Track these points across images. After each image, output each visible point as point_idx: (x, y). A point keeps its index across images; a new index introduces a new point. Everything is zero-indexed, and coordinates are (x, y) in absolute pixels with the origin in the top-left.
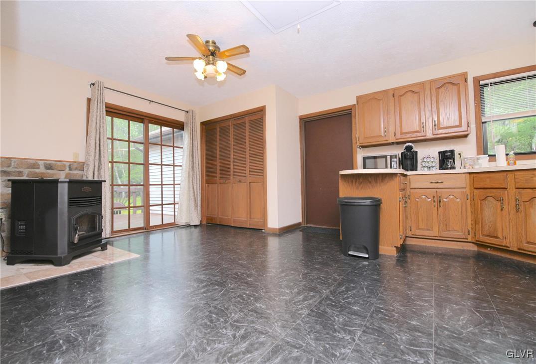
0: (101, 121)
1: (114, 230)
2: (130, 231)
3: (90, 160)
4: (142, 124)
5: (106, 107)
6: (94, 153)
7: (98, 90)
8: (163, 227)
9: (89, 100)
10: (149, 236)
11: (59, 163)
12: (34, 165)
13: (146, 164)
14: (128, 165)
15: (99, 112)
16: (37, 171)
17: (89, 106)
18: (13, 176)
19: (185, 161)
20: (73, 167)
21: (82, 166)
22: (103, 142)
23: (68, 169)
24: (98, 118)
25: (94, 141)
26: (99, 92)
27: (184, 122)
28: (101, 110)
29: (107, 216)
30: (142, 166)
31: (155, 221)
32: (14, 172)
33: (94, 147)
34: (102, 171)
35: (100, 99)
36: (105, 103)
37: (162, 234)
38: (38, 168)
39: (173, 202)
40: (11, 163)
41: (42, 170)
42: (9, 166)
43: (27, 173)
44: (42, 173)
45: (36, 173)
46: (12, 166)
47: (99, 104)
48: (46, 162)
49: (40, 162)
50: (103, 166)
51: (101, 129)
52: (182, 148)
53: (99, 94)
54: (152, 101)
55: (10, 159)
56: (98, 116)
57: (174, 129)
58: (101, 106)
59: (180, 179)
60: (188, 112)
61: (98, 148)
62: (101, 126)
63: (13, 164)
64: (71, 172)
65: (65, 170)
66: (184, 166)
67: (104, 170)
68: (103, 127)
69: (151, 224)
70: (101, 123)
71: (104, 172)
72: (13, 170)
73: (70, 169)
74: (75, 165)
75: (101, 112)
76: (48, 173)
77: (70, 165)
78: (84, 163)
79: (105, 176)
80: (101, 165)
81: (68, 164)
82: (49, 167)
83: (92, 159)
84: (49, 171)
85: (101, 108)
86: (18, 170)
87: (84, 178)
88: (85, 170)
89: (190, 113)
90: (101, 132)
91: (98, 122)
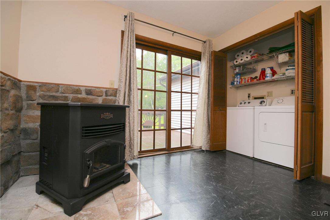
0: (132, 50)
1: (142, 150)
2: (154, 152)
3: (122, 86)
4: (166, 56)
5: (136, 39)
6: (125, 80)
7: (129, 20)
8: (182, 150)
9: (123, 32)
10: (170, 158)
11: (97, 90)
12: (76, 90)
13: (169, 92)
14: (154, 92)
15: (129, 41)
16: (79, 96)
17: (123, 38)
18: (60, 100)
19: (201, 89)
20: (109, 94)
21: (115, 92)
22: (133, 69)
23: (104, 94)
24: (129, 47)
25: (125, 69)
26: (130, 22)
27: (201, 52)
28: (132, 40)
29: (135, 139)
30: (165, 93)
31: (175, 144)
32: (61, 97)
33: (125, 74)
34: (132, 96)
35: (131, 30)
36: (136, 34)
37: (181, 156)
38: (81, 94)
39: (190, 127)
40: (59, 89)
41: (84, 95)
42: (58, 91)
43: (71, 97)
44: (84, 98)
45: (79, 98)
46: (60, 92)
47: (130, 34)
48: (87, 88)
49: (82, 88)
50: (132, 93)
51: (132, 57)
52: (199, 77)
53: (130, 24)
54: (175, 32)
55: (58, 85)
56: (129, 45)
57: (193, 60)
58: (132, 36)
59: (196, 105)
60: (205, 42)
61: (128, 75)
62: (132, 54)
63: (60, 89)
64: (107, 98)
65: (102, 96)
66: (200, 94)
67: (133, 96)
68: (133, 55)
69: (172, 147)
70: (132, 52)
71: (134, 98)
72: (61, 95)
73: (106, 95)
74: (110, 92)
75: (132, 41)
76: (88, 99)
77: (106, 91)
78: (117, 89)
79: (134, 102)
80: (131, 91)
81: (105, 90)
82: (89, 92)
83: (123, 84)
84: (90, 97)
85: (132, 37)
86: (64, 95)
87: (117, 104)
88: (118, 95)
89: (208, 43)
90: (132, 60)
91: (129, 50)
